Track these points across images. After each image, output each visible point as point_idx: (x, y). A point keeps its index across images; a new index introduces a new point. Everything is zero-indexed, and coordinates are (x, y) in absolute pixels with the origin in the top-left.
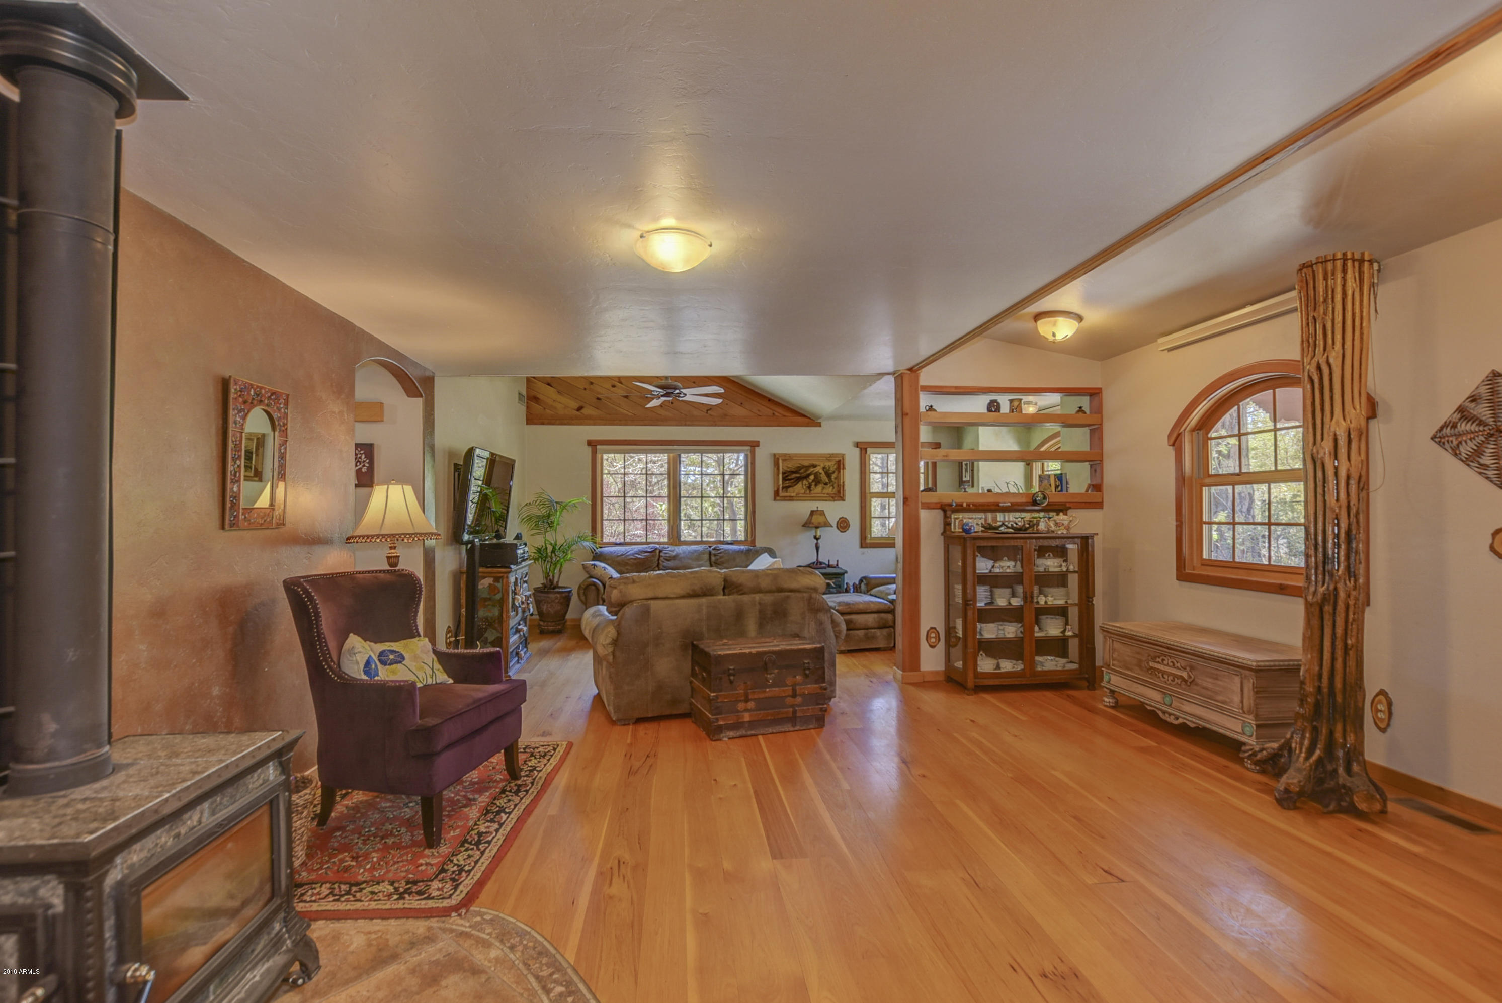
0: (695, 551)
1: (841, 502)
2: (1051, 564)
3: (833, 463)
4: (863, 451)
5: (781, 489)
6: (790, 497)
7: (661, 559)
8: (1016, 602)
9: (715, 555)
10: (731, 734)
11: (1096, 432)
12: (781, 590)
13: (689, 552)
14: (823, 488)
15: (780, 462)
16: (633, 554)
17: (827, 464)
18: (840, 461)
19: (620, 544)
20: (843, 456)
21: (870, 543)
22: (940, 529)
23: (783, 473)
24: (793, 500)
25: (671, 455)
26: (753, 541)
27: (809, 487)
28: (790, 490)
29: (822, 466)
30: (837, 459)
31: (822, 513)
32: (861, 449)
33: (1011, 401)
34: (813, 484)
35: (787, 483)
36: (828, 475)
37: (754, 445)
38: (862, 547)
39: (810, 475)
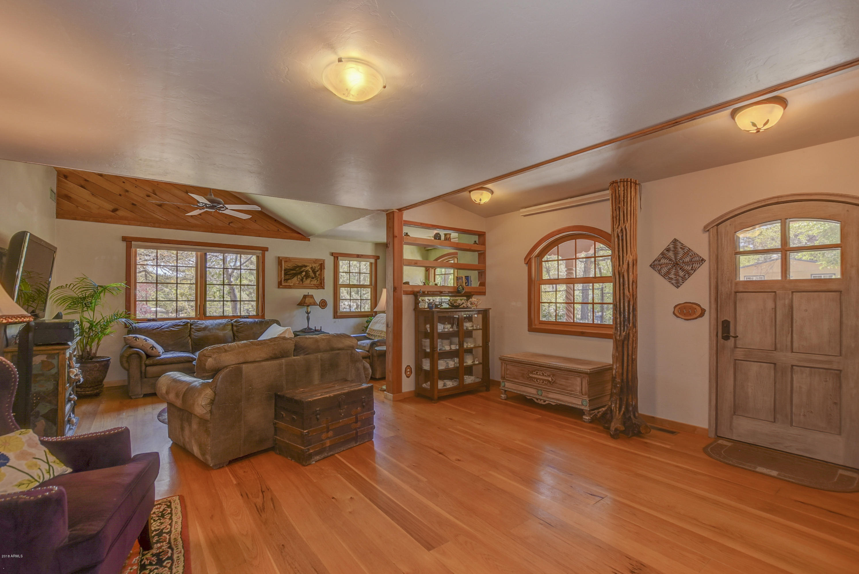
0: (221, 324)
1: (322, 290)
2: (468, 325)
3: (317, 265)
4: (336, 259)
5: (283, 280)
6: (290, 286)
7: (193, 330)
8: (454, 347)
9: (236, 326)
10: (318, 458)
11: (482, 256)
12: (332, 349)
13: (216, 324)
14: (311, 281)
15: (283, 262)
16: (168, 328)
17: (314, 265)
18: (322, 263)
19: (153, 320)
20: (324, 261)
21: (340, 316)
22: (412, 307)
23: (285, 270)
24: (291, 288)
25: (199, 253)
26: (263, 316)
27: (302, 280)
28: (289, 281)
29: (310, 266)
30: (320, 262)
31: (312, 297)
32: (334, 257)
34: (305, 278)
35: (287, 276)
36: (314, 272)
37: (264, 250)
38: (334, 318)
39: (302, 272)
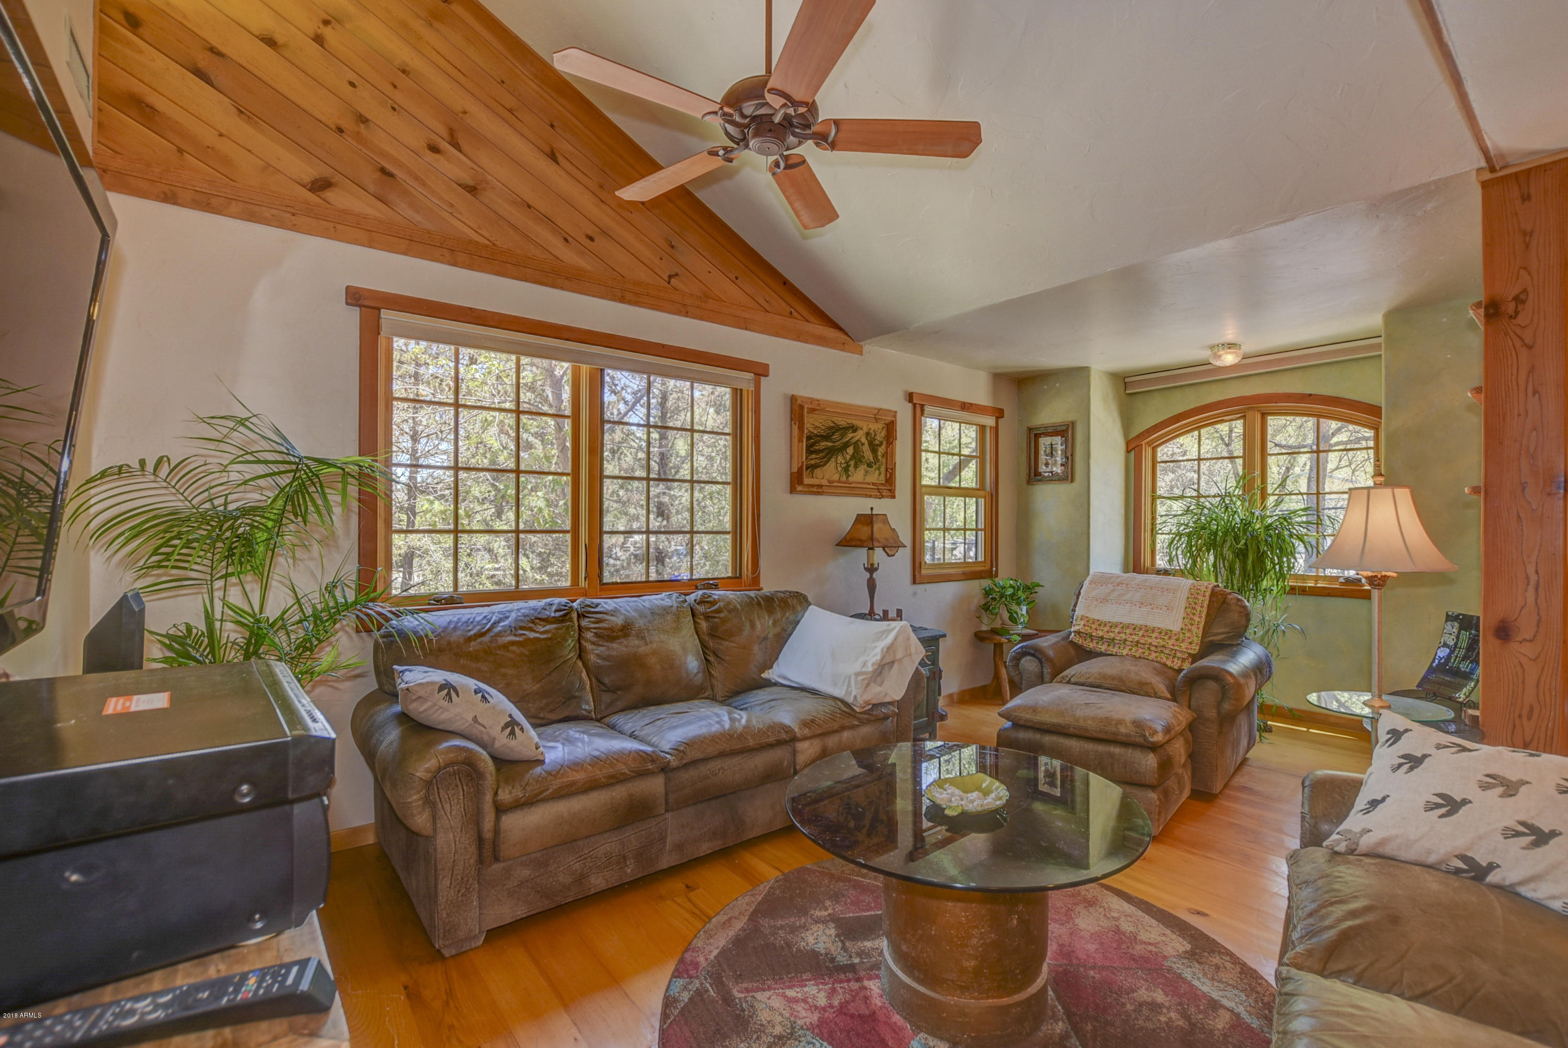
1: (889, 499)
3: (881, 426)
4: (917, 411)
5: (802, 469)
6: (817, 486)
9: (707, 617)
14: (866, 473)
15: (804, 413)
17: (874, 427)
18: (890, 423)
19: (450, 601)
20: (893, 415)
21: (928, 576)
23: (808, 437)
24: (819, 493)
26: (756, 581)
27: (846, 470)
28: (818, 472)
29: (865, 430)
30: (887, 420)
32: (915, 405)
34: (852, 463)
35: (815, 458)
36: (874, 449)
37: (760, 371)
38: (914, 582)
39: (846, 445)
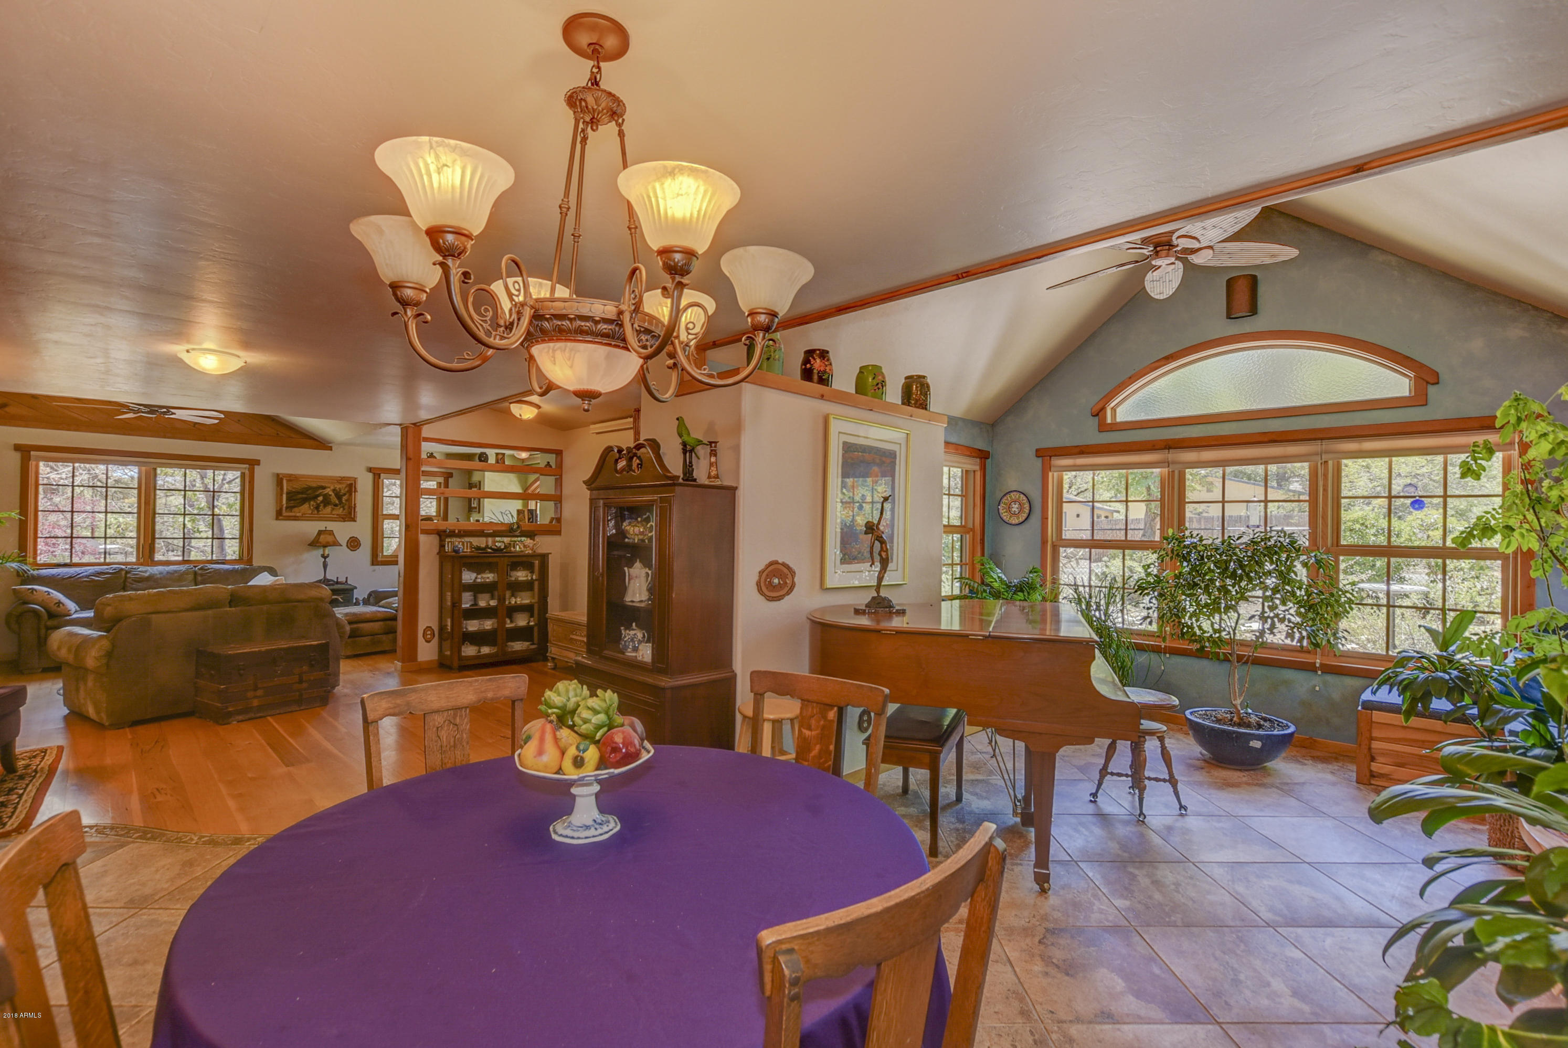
0: (176, 571)
1: (352, 523)
2: (521, 575)
3: (344, 486)
4: (377, 477)
5: (284, 509)
6: (295, 516)
7: (129, 580)
8: (493, 603)
9: (202, 575)
10: (240, 718)
11: (559, 483)
12: (288, 601)
13: (168, 573)
14: (333, 509)
15: (285, 482)
16: (87, 576)
17: (338, 486)
18: (352, 484)
19: (65, 565)
20: (355, 479)
21: (382, 560)
22: (436, 549)
23: (287, 494)
24: (298, 520)
25: (143, 469)
26: (250, 561)
27: (317, 508)
28: (296, 509)
29: (332, 488)
30: (349, 482)
31: (331, 533)
32: (374, 474)
33: (497, 454)
34: (322, 505)
35: (292, 503)
36: (339, 497)
37: (253, 463)
38: (373, 564)
39: (318, 496)
